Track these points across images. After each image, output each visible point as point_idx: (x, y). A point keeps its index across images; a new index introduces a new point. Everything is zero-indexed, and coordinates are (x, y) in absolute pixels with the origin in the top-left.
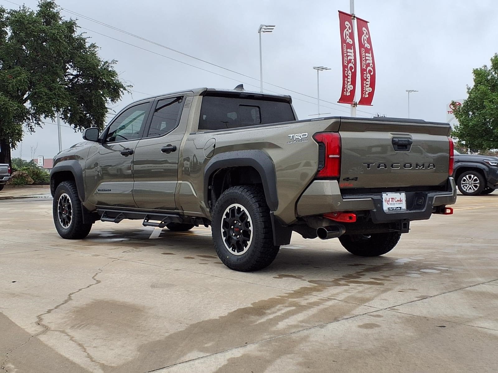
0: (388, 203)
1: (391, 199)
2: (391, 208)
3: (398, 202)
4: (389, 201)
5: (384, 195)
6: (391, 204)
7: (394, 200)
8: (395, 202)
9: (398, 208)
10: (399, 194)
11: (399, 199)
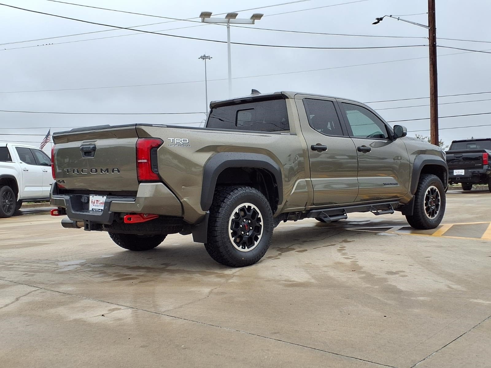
0: (94, 204)
1: (96, 201)
2: (95, 209)
3: (101, 205)
4: (94, 202)
5: (91, 197)
6: (96, 205)
7: (98, 202)
8: (99, 204)
9: (99, 209)
10: (102, 197)
11: (102, 202)
